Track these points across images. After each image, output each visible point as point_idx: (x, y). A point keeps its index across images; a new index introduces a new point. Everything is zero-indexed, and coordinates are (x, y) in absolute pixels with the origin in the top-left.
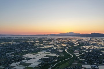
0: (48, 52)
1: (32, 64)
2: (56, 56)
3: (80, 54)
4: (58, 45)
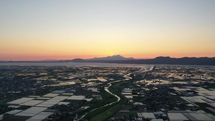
0: (68, 94)
1: (31, 117)
2: (85, 99)
3: (133, 94)
4: (89, 80)
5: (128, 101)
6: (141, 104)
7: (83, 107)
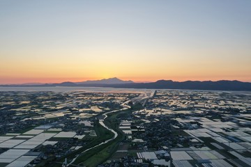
0: (55, 130)
2: (77, 137)
3: (132, 128)
4: (81, 110)
5: (126, 137)
6: (141, 141)
7: (73, 147)
